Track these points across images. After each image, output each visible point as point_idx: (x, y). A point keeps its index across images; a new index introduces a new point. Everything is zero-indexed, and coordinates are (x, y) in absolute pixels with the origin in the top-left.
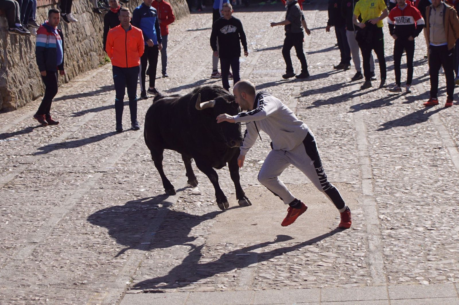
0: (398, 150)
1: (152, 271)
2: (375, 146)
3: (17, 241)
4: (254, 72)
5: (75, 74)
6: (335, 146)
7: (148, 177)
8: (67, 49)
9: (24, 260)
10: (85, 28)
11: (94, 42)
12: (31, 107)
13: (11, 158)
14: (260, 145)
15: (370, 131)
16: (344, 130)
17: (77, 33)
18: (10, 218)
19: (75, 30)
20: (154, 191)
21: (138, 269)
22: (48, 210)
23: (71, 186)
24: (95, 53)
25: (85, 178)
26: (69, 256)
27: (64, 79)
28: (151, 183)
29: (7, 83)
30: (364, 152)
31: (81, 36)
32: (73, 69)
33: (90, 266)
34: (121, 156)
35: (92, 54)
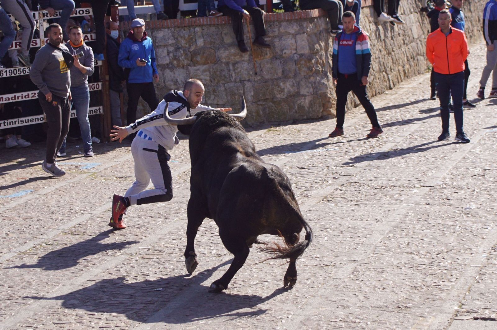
1: (483, 297)
3: (336, 259)
5: (400, 80)
7: (479, 194)
8: (393, 53)
9: (344, 279)
10: (412, 30)
11: (422, 45)
12: (353, 115)
13: (330, 169)
17: (403, 36)
18: (329, 234)
19: (401, 32)
20: (486, 208)
21: (467, 293)
22: (370, 226)
23: (394, 201)
24: (422, 58)
25: (410, 192)
26: (393, 277)
27: (388, 85)
28: (482, 200)
29: (327, 89)
31: (407, 40)
32: (398, 74)
33: (415, 288)
34: (449, 169)
35: (419, 59)
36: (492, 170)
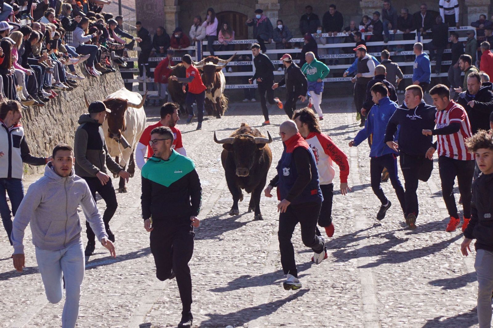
0: (419, 313)
2: (387, 307)
4: (222, 200)
6: (332, 306)
14: (228, 303)
15: (381, 285)
16: (345, 282)
30: (372, 315)
34: (32, 317)
36: (87, 318)
